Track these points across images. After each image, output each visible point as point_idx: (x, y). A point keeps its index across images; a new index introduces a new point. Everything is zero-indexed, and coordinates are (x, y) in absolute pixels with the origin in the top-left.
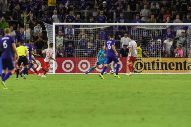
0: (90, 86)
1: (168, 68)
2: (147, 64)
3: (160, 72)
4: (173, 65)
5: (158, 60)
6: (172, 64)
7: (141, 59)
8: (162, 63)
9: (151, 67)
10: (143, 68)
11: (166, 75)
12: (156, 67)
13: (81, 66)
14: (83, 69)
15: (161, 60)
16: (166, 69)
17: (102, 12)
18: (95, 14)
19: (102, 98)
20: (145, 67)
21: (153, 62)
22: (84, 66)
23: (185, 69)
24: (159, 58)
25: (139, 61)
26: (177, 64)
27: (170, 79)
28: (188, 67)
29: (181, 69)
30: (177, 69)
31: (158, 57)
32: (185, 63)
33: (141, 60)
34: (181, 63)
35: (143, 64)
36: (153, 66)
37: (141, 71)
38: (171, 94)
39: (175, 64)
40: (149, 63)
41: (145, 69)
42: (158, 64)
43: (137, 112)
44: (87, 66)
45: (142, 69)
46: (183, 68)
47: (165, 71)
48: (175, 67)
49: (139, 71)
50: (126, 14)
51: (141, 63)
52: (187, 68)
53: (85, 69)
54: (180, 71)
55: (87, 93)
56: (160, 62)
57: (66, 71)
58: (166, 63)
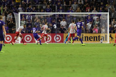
0: (41, 50)
1: (89, 40)
4: (92, 38)
6: (91, 38)
8: (85, 37)
17: (49, 6)
18: (44, 7)
19: (49, 58)
23: (99, 40)
24: (83, 34)
27: (90, 46)
28: (101, 39)
29: (97, 40)
30: (94, 40)
32: (99, 36)
34: (96, 37)
38: (91, 56)
39: (93, 37)
43: (70, 66)
48: (93, 39)
50: (63, 7)
54: (96, 41)
55: (40, 55)
56: (84, 36)
57: (27, 41)
58: (87, 37)
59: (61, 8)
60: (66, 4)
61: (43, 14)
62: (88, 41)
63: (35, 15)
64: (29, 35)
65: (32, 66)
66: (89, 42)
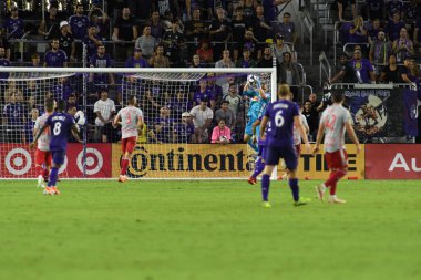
0: (30, 205)
1: (203, 167)
2: (158, 159)
3: (186, 176)
4: (215, 161)
5: (181, 150)
8: (190, 157)
9: (166, 164)
10: (149, 166)
11: (198, 181)
12: (176, 166)
13: (12, 162)
14: (16, 168)
15: (188, 149)
16: (199, 168)
17: (55, 43)
18: (41, 48)
19: (57, 232)
20: (152, 165)
21: (171, 155)
22: (18, 161)
23: (240, 168)
24: (182, 145)
25: (141, 151)
26: (223, 157)
27: (207, 190)
28: (248, 165)
29: (232, 169)
30: (223, 168)
31: (180, 142)
33: (143, 148)
35: (149, 159)
36: (171, 163)
38: (209, 225)
40: (161, 157)
41: (153, 169)
42: (181, 157)
43: (137, 263)
44: (25, 162)
45: (147, 170)
46: (236, 167)
47: (196, 172)
48: (218, 165)
49: (139, 173)
50: (109, 47)
51: (143, 156)
52: (244, 167)
53: (20, 168)
54: (229, 172)
55: (26, 222)
58: (198, 157)
59: (101, 50)
60: (119, 37)
61: (40, 74)
62: (199, 172)
63: (6, 75)
66: (204, 177)
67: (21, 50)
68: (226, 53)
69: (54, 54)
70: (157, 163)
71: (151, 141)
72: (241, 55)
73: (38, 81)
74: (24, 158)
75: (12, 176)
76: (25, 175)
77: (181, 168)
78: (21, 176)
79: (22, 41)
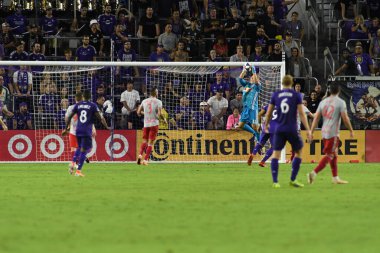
0: (63, 186)
1: (219, 151)
2: (178, 144)
3: (203, 160)
4: (230, 146)
5: (199, 136)
6: (226, 144)
7: (166, 132)
10: (170, 151)
11: (214, 164)
13: (46, 147)
14: (50, 152)
15: (206, 135)
16: (215, 153)
18: (73, 43)
19: (87, 210)
20: (174, 150)
21: (190, 140)
22: (52, 146)
24: (200, 132)
25: (162, 137)
26: (237, 142)
27: (223, 172)
29: (245, 153)
30: (237, 152)
32: (252, 141)
33: (164, 134)
34: (244, 142)
35: (170, 144)
36: (189, 148)
37: (164, 156)
38: (225, 203)
39: (233, 144)
40: (181, 142)
41: (174, 153)
42: (199, 143)
43: (159, 238)
44: (58, 147)
45: (168, 154)
46: (248, 151)
47: (212, 156)
48: (233, 149)
49: (161, 157)
50: (134, 43)
51: (165, 141)
53: (54, 152)
54: (242, 156)
55: (59, 201)
56: (203, 139)
57: (16, 156)
58: (215, 142)
59: (127, 45)
61: (72, 67)
62: (216, 156)
63: (41, 68)
64: (23, 137)
65: (32, 238)
66: (220, 160)
67: (55, 46)
68: (239, 48)
69: (84, 50)
70: (178, 148)
71: (172, 128)
72: (253, 51)
73: (70, 74)
74: (57, 143)
75: (47, 159)
76: (58, 159)
77: (199, 152)
78: (54, 160)
79: (56, 38)
